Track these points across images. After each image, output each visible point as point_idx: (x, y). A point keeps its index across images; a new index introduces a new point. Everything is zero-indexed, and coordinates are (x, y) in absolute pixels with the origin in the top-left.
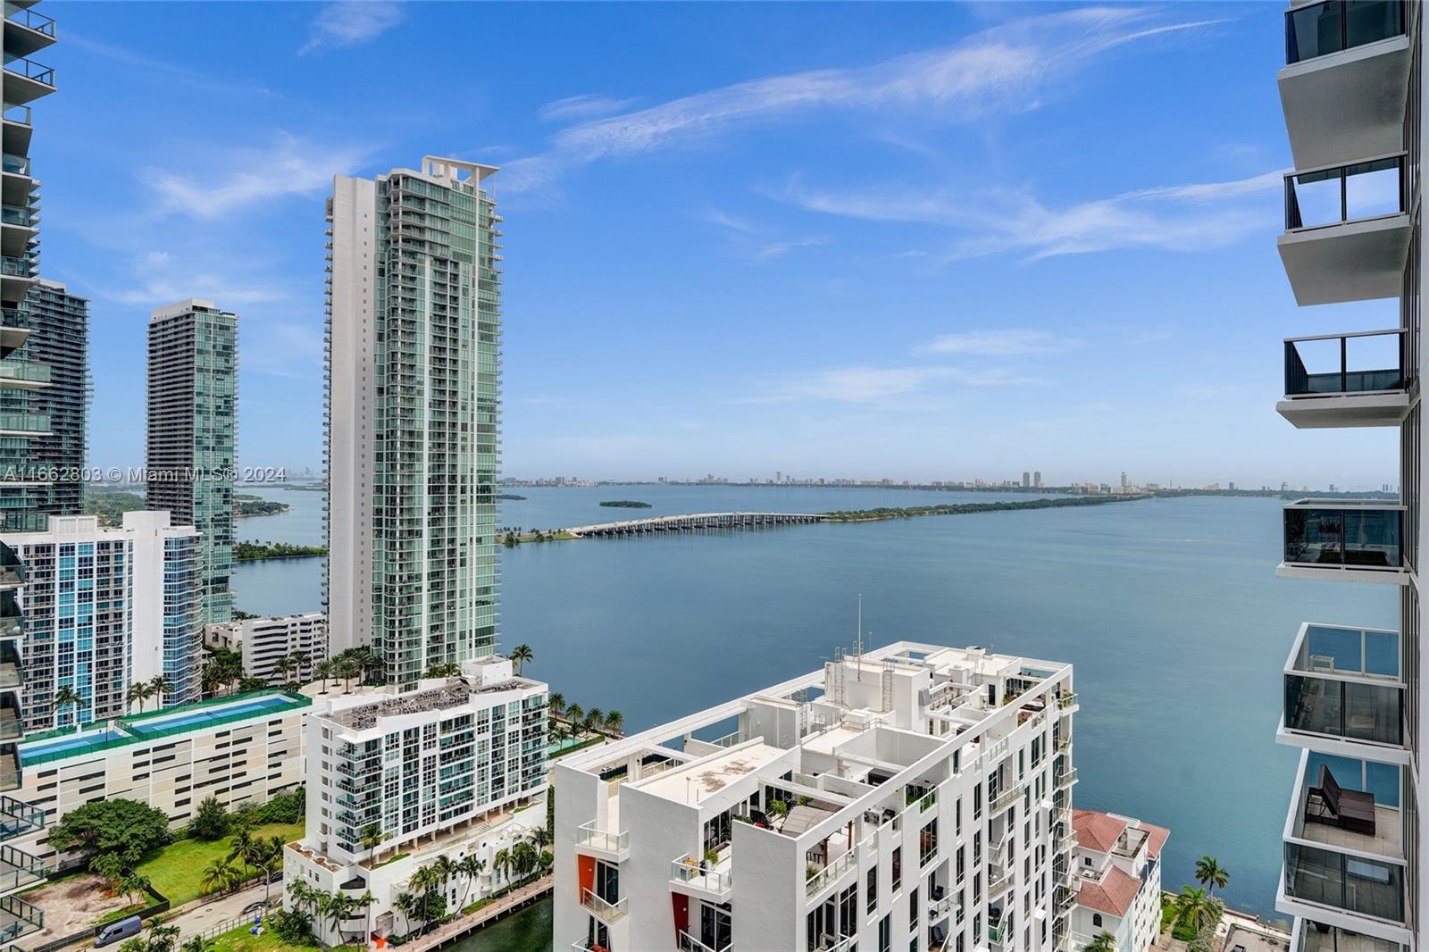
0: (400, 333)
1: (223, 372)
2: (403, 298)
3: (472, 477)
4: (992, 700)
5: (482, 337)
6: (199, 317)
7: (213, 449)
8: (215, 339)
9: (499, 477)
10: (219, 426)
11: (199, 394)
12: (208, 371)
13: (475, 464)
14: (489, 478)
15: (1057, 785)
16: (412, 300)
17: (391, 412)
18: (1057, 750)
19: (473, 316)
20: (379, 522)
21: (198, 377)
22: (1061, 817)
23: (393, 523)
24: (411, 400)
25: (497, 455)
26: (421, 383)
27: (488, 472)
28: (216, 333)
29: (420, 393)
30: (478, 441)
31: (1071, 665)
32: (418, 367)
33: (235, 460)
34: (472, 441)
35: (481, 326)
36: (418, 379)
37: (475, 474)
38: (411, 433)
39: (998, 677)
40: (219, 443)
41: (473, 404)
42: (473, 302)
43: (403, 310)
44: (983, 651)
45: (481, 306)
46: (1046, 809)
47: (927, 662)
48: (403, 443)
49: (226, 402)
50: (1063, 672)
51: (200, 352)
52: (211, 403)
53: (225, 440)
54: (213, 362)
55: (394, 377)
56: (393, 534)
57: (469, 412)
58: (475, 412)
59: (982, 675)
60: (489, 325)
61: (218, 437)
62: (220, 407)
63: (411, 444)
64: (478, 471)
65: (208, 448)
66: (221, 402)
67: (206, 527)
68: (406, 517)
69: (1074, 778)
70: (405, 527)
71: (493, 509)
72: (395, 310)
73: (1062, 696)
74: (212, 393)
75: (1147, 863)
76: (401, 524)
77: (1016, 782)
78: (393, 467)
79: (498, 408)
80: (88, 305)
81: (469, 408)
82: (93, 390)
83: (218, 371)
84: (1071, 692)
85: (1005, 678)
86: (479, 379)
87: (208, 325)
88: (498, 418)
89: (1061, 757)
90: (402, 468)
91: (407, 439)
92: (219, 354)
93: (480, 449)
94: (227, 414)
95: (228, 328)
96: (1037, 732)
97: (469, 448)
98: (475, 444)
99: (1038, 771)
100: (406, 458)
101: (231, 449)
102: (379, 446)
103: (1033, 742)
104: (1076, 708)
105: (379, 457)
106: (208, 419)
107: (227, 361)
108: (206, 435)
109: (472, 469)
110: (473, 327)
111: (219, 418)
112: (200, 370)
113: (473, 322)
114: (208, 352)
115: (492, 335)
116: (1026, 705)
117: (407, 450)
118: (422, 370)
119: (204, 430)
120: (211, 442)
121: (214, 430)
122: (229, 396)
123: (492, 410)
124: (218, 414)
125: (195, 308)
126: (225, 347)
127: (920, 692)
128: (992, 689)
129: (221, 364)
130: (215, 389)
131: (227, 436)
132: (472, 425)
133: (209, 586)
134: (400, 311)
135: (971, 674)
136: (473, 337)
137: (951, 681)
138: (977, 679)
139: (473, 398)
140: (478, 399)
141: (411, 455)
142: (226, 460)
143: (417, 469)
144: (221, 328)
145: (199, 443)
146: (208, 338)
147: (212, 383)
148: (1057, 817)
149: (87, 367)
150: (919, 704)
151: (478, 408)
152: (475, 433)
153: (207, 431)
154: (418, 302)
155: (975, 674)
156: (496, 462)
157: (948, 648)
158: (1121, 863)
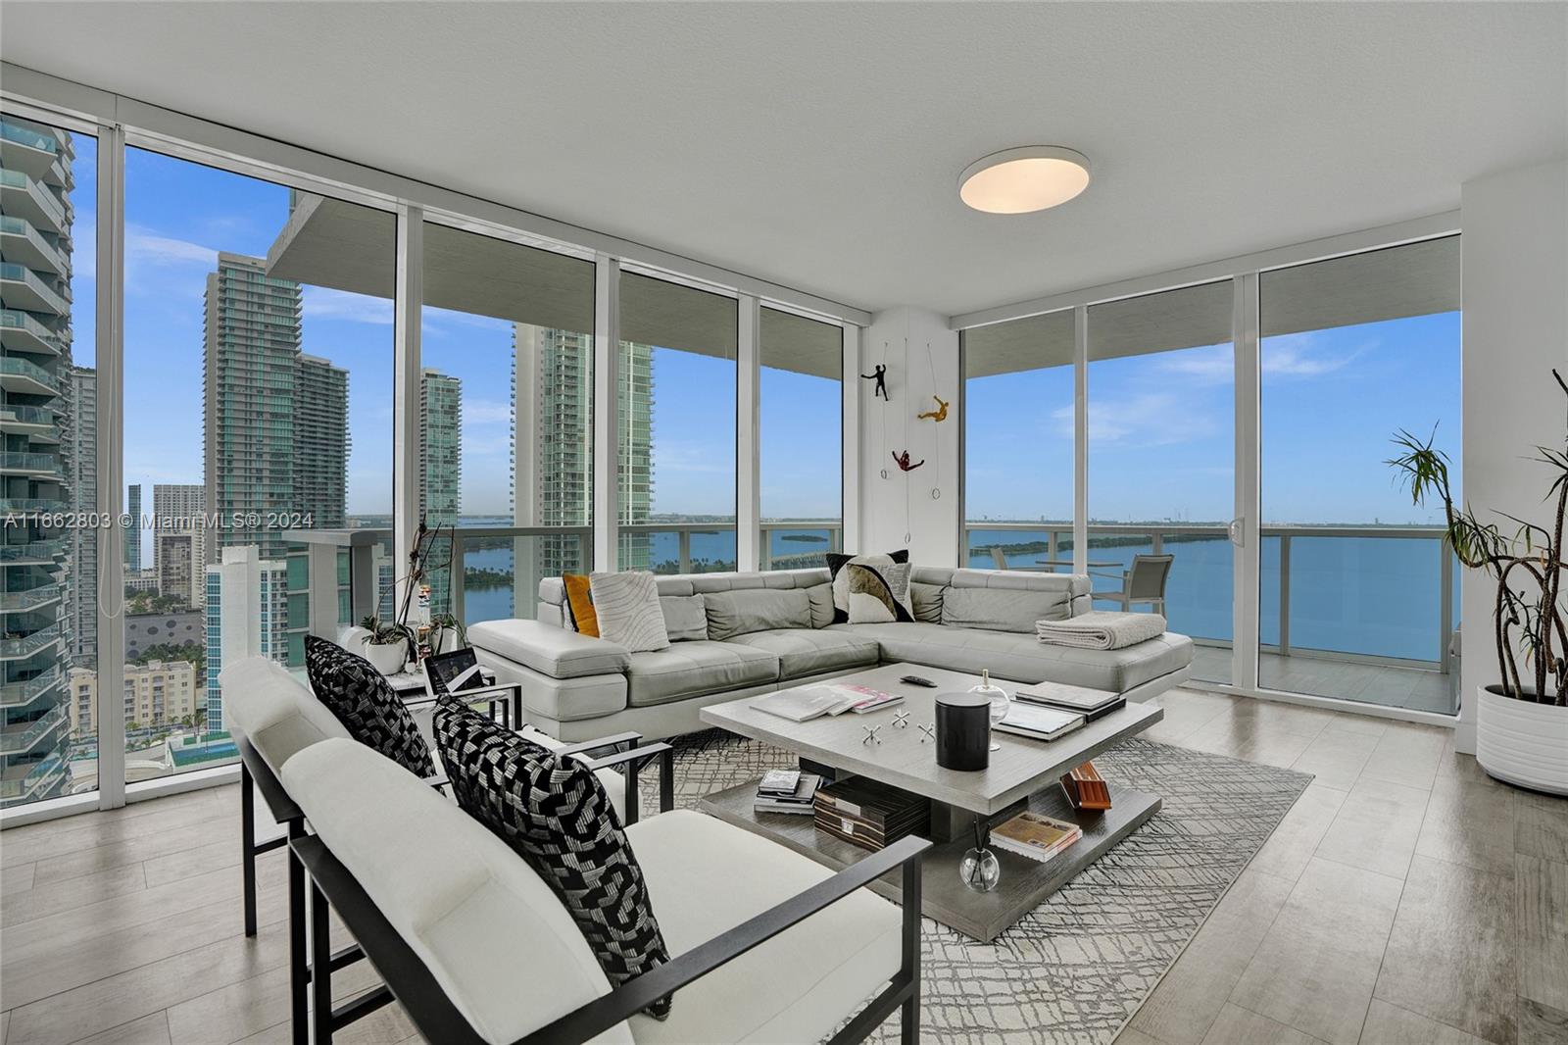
0: (563, 388)
1: (449, 428)
2: (566, 357)
3: (628, 513)
5: (637, 389)
6: (431, 382)
7: (442, 491)
8: (443, 401)
9: (652, 513)
10: (447, 473)
11: (430, 446)
12: (437, 427)
13: (631, 502)
14: (643, 515)
16: (575, 358)
17: (556, 457)
19: (629, 370)
20: (548, 554)
21: (430, 432)
23: (558, 553)
24: (573, 446)
25: (651, 494)
26: (582, 431)
27: (644, 508)
28: (444, 395)
29: (582, 439)
30: (633, 481)
32: (579, 417)
33: (459, 500)
34: (628, 481)
35: (636, 379)
36: (579, 427)
37: (631, 511)
38: (574, 475)
40: (445, 486)
41: (629, 449)
42: (629, 358)
43: (566, 367)
45: (636, 361)
48: (566, 484)
49: (452, 452)
51: (431, 411)
52: (440, 454)
53: (451, 484)
54: (442, 419)
55: (558, 425)
56: (558, 563)
57: (625, 455)
58: (631, 456)
60: (644, 378)
61: (446, 481)
62: (446, 457)
63: (574, 485)
64: (633, 509)
65: (437, 491)
66: (447, 453)
67: (437, 556)
68: (569, 549)
70: (569, 558)
71: (647, 542)
72: (558, 367)
74: (440, 444)
76: (565, 555)
78: (558, 504)
79: (651, 452)
80: (347, 375)
81: (625, 452)
82: (350, 445)
83: (445, 427)
86: (634, 427)
87: (437, 389)
88: (651, 461)
90: (565, 506)
91: (570, 480)
92: (446, 412)
93: (635, 488)
94: (452, 462)
95: (453, 391)
97: (625, 487)
98: (631, 484)
100: (569, 497)
101: (455, 492)
102: (547, 487)
105: (547, 496)
106: (438, 467)
107: (452, 418)
108: (436, 480)
109: (628, 507)
110: (629, 380)
111: (445, 465)
112: (431, 426)
113: (629, 376)
114: (437, 411)
115: (646, 387)
117: (570, 490)
118: (583, 420)
119: (434, 476)
120: (440, 486)
121: (442, 477)
122: (453, 447)
123: (646, 454)
124: (445, 462)
125: (428, 375)
126: (451, 407)
129: (448, 421)
130: (443, 442)
131: (452, 481)
132: (628, 467)
133: (440, 605)
134: (563, 368)
136: (629, 389)
139: (628, 444)
140: (634, 444)
141: (574, 495)
142: (452, 501)
143: (579, 506)
144: (448, 390)
145: (430, 486)
146: (437, 400)
147: (440, 437)
149: (347, 426)
151: (633, 452)
152: (631, 474)
153: (437, 477)
154: (580, 360)
156: (650, 500)
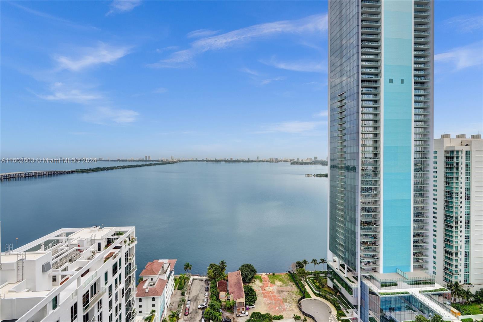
4: (99, 249)
15: (128, 275)
18: (128, 261)
22: (130, 286)
31: (134, 227)
39: (102, 239)
44: (99, 227)
46: (121, 289)
47: (70, 238)
50: (131, 230)
59: (95, 240)
69: (135, 269)
73: (131, 240)
75: (170, 273)
77: (103, 287)
84: (134, 237)
85: (105, 238)
89: (130, 264)
96: (117, 259)
99: (117, 275)
103: (114, 266)
104: (136, 242)
116: (115, 247)
127: (43, 266)
128: (99, 244)
135: (89, 240)
137: (79, 246)
138: (92, 242)
148: (128, 287)
150: (42, 272)
155: (92, 240)
157: (84, 228)
158: (162, 277)
